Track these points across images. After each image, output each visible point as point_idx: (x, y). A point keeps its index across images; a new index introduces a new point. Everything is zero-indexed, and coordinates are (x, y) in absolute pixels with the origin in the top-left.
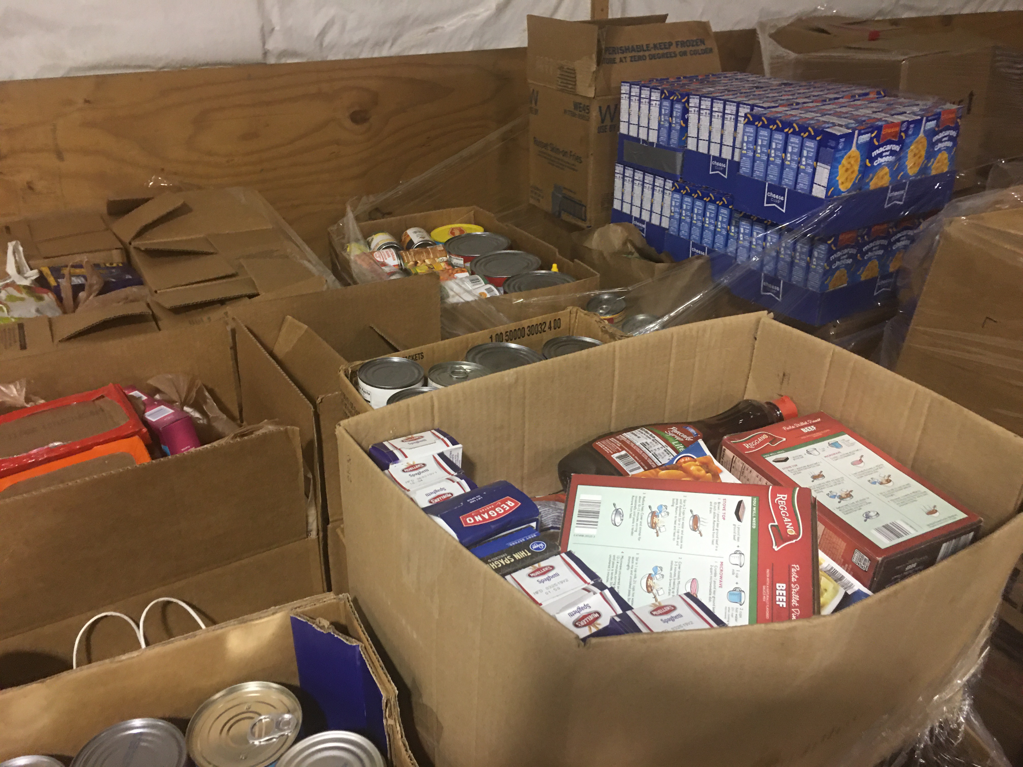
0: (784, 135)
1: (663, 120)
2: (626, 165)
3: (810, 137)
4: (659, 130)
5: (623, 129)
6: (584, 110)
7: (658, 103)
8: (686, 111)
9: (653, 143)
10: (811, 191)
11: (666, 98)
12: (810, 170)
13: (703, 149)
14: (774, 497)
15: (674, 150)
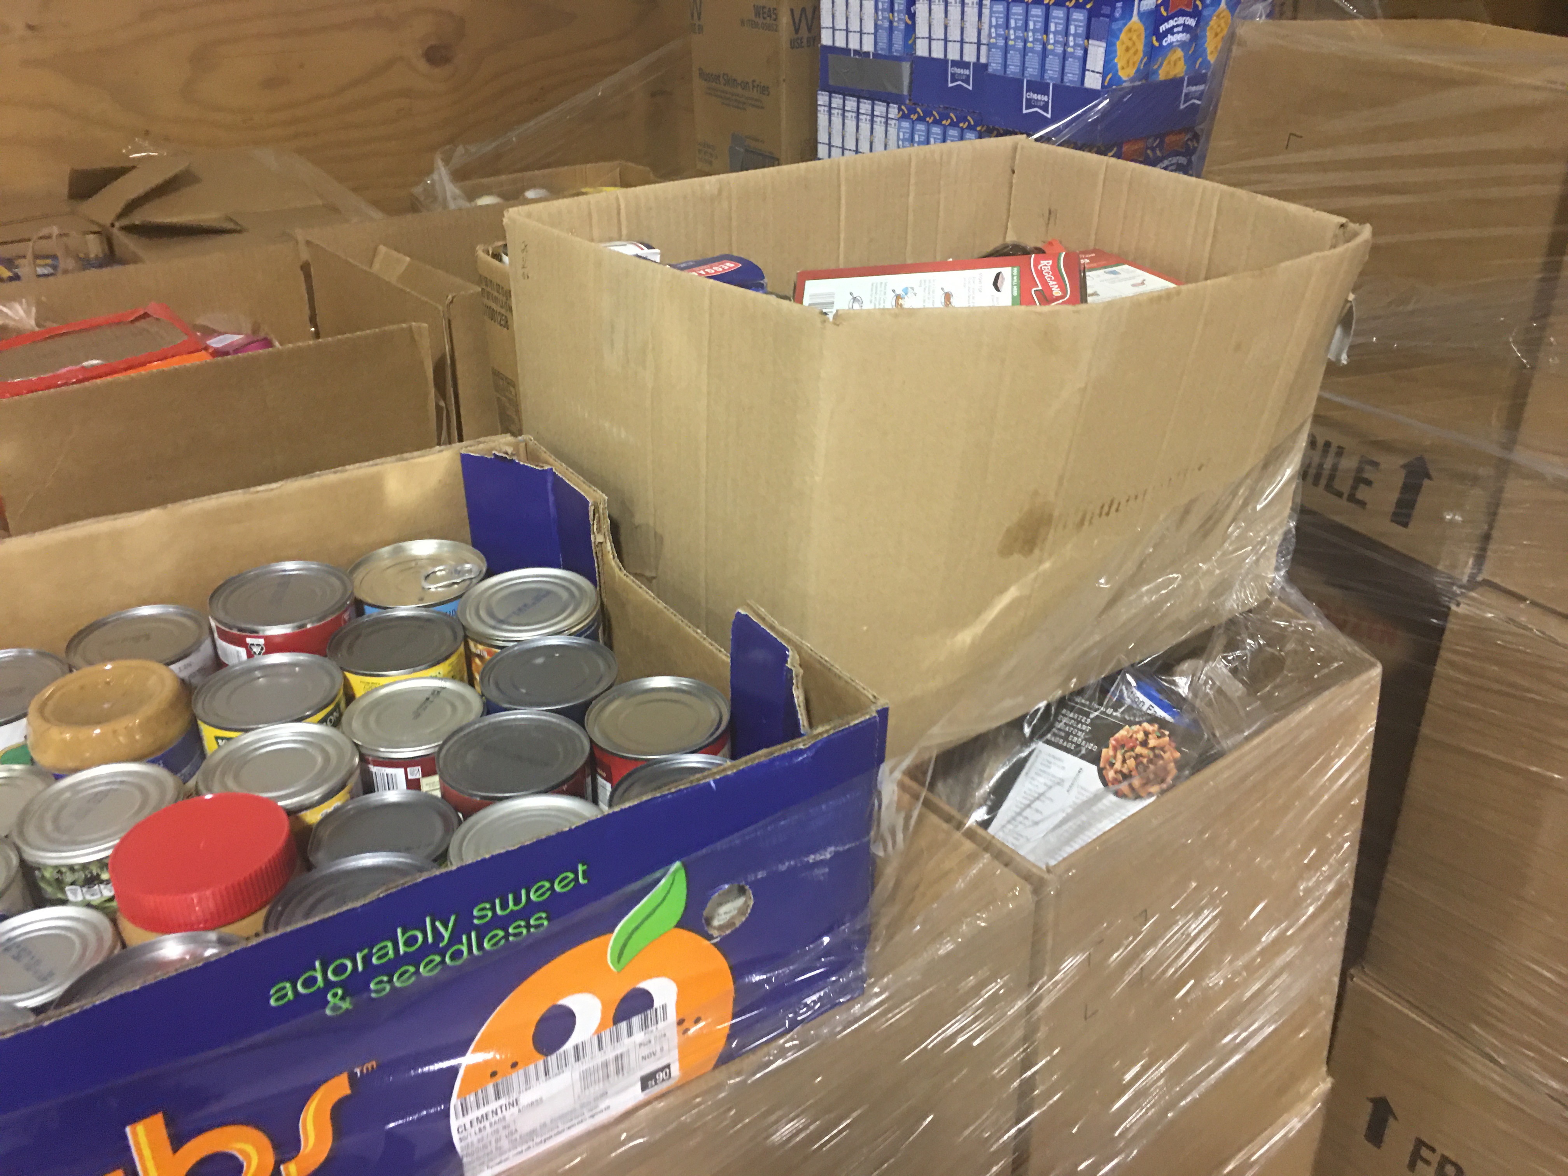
0: (1044, 7)
1: (880, 18)
2: (832, 91)
3: (1078, 6)
4: (875, 34)
5: (826, 39)
6: (770, 16)
9: (867, 54)
10: (1082, 82)
12: (1080, 53)
13: (937, 53)
14: (1037, 264)
15: (899, 59)
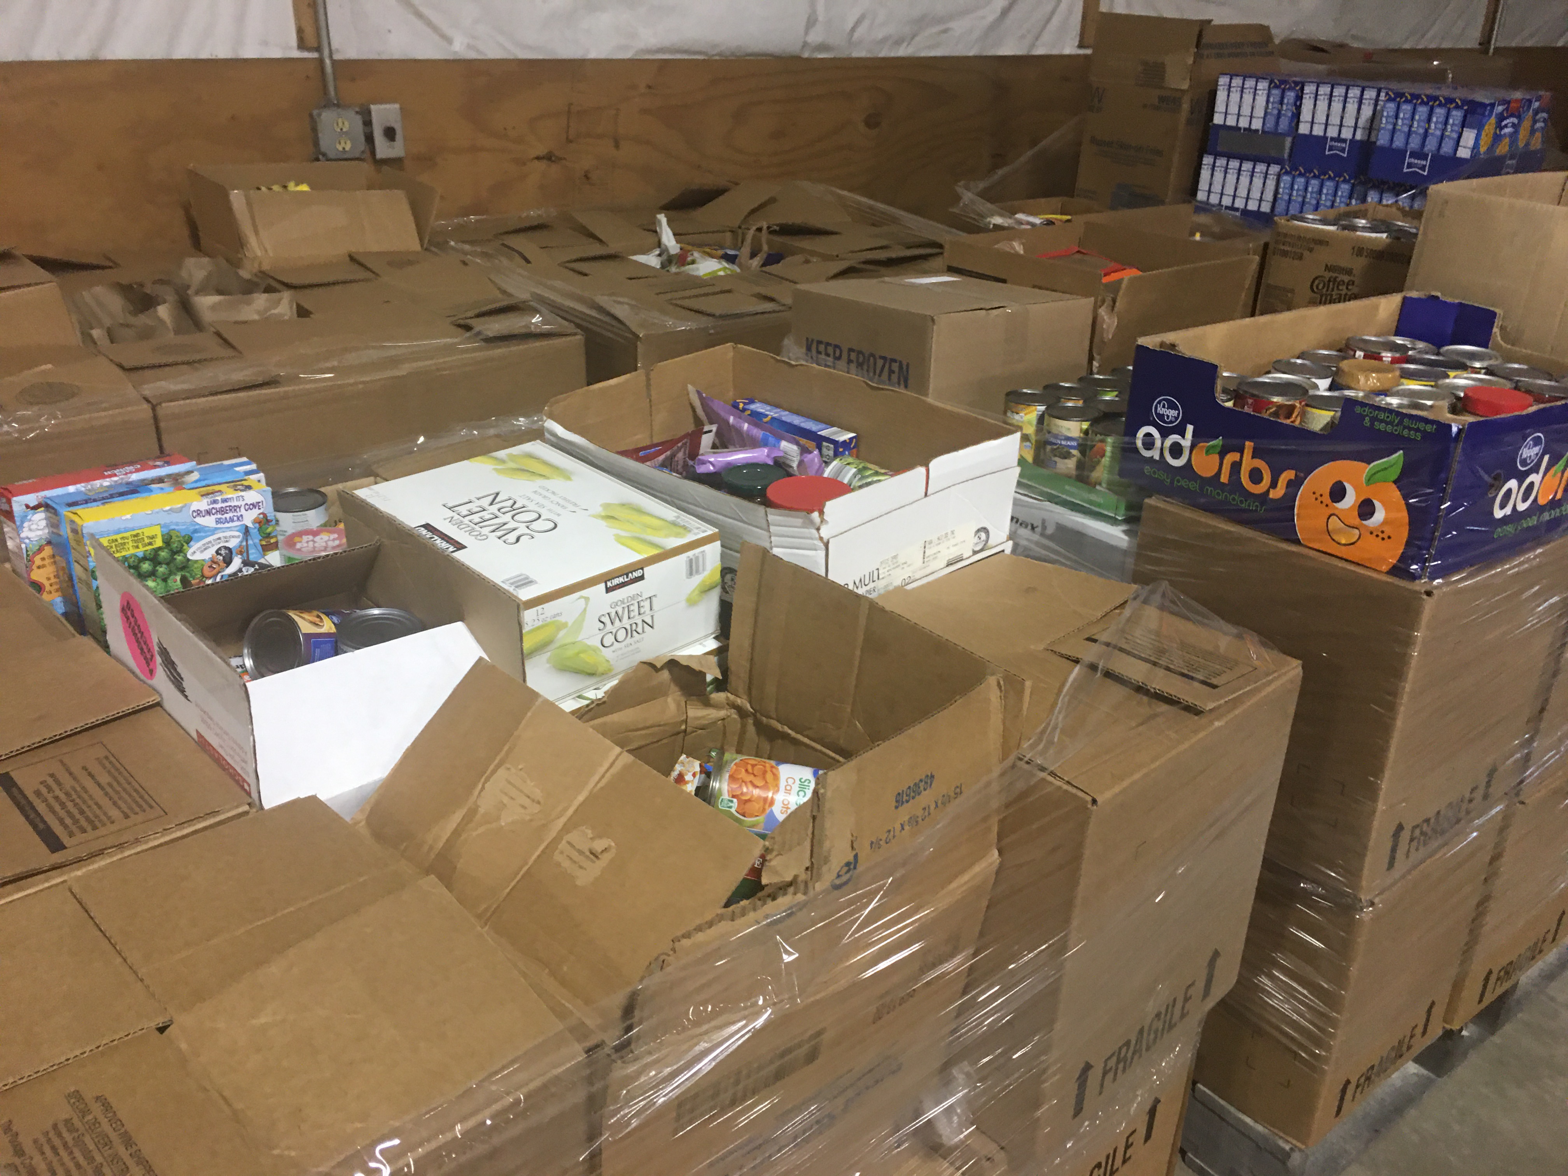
0: (1429, 108)
1: (1270, 108)
2: (1217, 155)
3: (1457, 107)
4: (1264, 118)
5: (1218, 119)
6: (1174, 103)
7: (1266, 92)
8: (1299, 98)
9: (1257, 131)
10: (1455, 153)
11: (1276, 87)
12: (1455, 135)
13: (1318, 131)
15: (1283, 135)
